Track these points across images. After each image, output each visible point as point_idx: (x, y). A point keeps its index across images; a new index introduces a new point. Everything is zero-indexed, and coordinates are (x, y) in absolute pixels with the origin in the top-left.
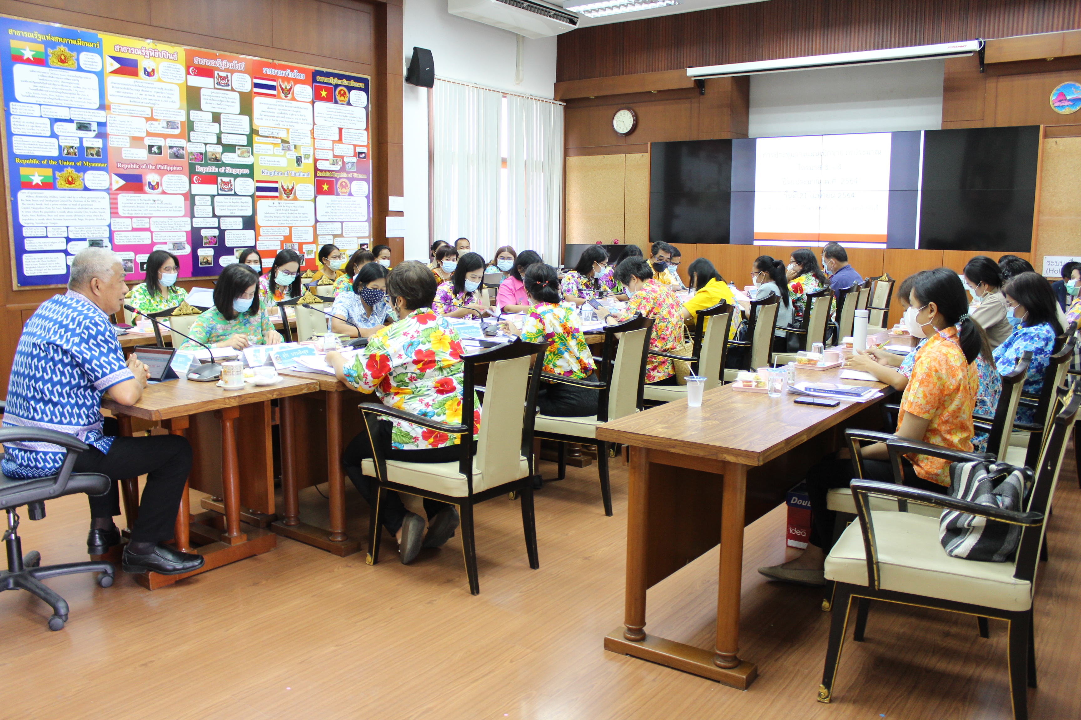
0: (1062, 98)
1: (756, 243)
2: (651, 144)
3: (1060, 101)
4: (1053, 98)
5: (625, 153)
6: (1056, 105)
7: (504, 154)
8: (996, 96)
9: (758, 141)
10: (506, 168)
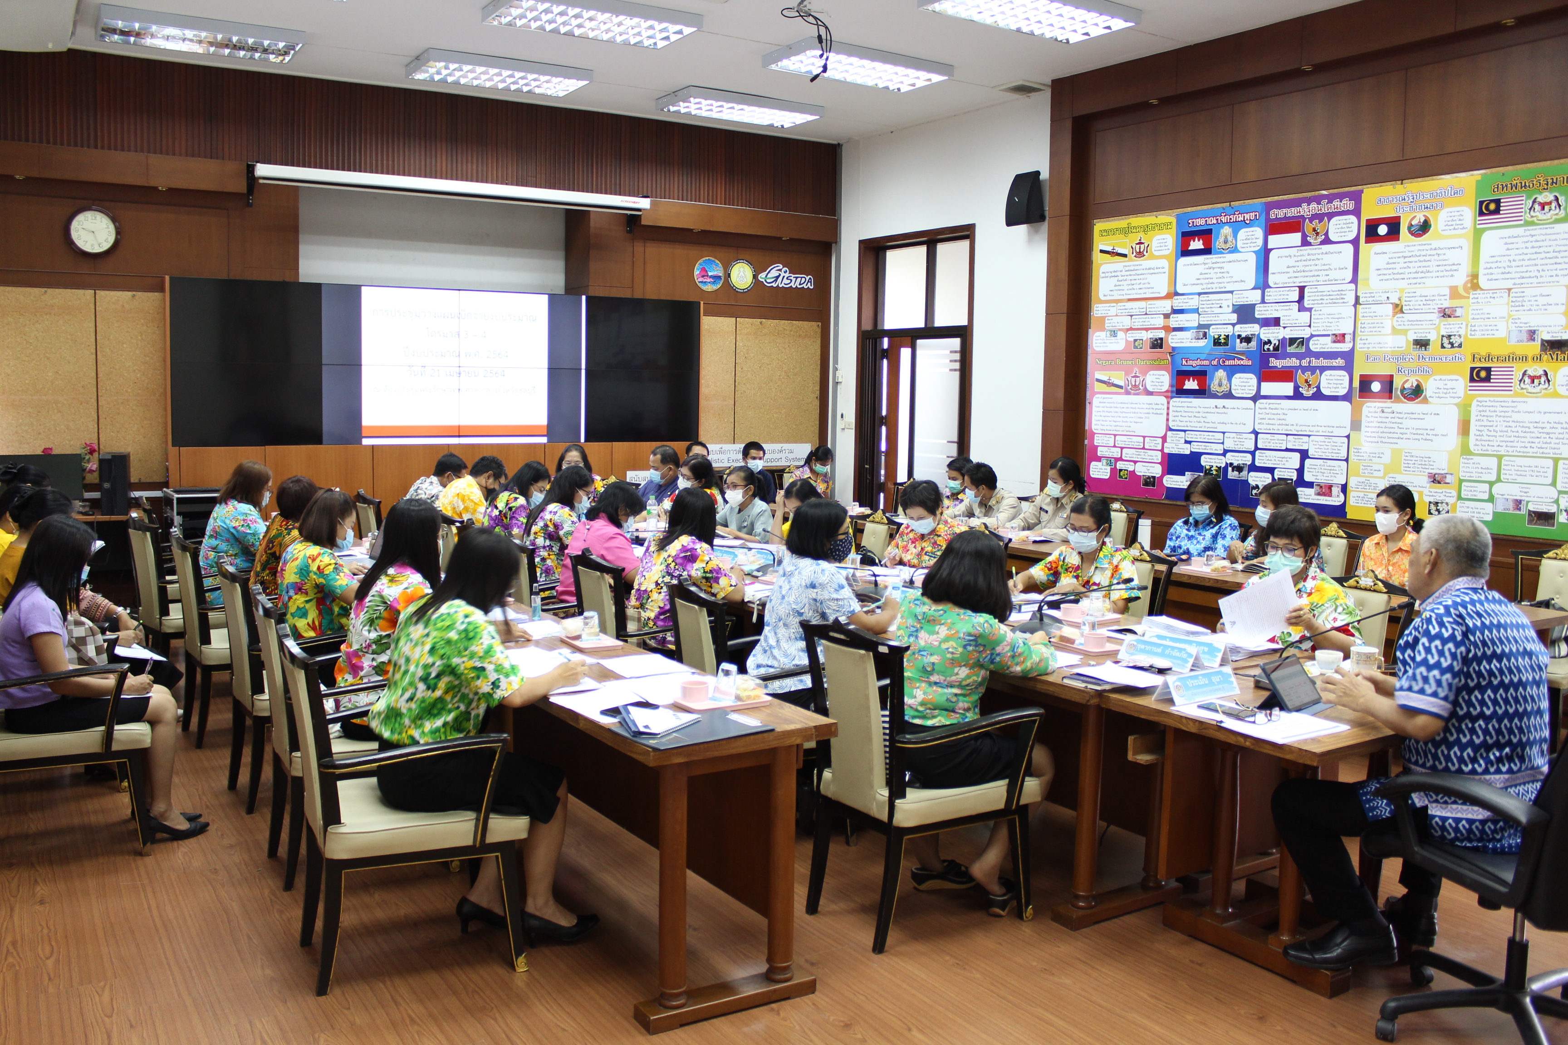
0: (704, 274)
1: (365, 441)
3: (703, 276)
4: (697, 272)
6: (700, 280)
8: (644, 263)
9: (364, 289)
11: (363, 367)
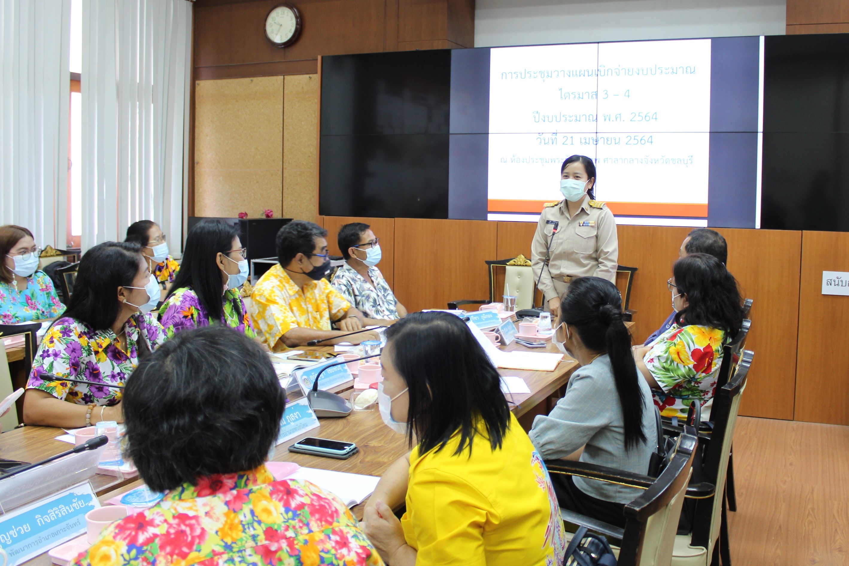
1: (491, 217)
2: (322, 58)
5: (284, 73)
7: (76, 67)
9: (493, 52)
10: (79, 90)
11: (490, 136)
